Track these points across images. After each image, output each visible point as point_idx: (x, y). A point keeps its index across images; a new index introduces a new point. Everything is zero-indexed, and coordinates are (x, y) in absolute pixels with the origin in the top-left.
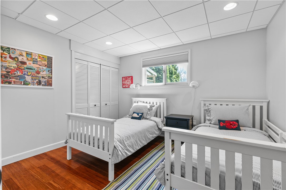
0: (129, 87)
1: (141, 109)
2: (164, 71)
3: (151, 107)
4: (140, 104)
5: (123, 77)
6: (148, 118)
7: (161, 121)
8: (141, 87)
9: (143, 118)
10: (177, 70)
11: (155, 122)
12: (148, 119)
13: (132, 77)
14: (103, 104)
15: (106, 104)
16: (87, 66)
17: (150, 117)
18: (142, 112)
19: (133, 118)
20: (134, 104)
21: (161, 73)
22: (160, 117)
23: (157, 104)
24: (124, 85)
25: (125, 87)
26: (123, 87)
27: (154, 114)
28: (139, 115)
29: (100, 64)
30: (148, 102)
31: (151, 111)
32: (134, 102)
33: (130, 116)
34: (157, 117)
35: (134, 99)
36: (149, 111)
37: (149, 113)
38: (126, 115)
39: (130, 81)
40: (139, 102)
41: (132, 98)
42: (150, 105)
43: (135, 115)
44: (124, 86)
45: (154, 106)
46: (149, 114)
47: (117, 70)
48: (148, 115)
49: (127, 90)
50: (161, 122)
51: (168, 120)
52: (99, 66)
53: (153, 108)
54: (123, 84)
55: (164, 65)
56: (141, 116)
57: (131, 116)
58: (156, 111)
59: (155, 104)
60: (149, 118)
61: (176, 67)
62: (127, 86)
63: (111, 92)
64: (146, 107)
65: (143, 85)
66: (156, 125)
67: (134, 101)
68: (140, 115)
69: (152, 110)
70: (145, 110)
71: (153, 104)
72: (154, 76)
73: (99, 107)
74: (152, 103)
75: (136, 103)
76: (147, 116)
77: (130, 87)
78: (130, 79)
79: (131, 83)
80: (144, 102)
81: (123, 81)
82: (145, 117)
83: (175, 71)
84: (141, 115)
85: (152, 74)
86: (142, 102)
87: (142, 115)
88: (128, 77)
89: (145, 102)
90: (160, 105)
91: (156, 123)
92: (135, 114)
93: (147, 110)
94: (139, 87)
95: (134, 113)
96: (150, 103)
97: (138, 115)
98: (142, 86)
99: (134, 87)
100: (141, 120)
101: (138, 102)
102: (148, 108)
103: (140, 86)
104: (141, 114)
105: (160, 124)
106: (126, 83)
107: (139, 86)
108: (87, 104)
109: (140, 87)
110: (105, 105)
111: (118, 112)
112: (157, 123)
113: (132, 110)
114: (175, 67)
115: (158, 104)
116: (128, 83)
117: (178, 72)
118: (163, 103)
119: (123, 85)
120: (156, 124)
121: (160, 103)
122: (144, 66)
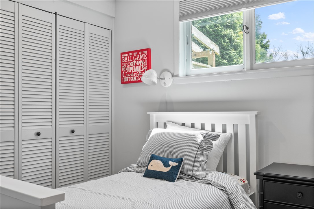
0: (140, 81)
1: (175, 144)
2: (247, 28)
3: (209, 139)
4: (172, 129)
5: (122, 54)
6: (197, 174)
7: (243, 186)
8: (175, 78)
9: (182, 176)
10: (266, 48)
11: (224, 190)
12: (197, 179)
13: (149, 50)
14: (63, 129)
15: (73, 132)
16: (13, 15)
17: (204, 172)
18: (177, 156)
19: (150, 174)
20: (155, 131)
21: (227, 54)
22: (237, 173)
23: (224, 131)
24: (125, 75)
25: (129, 82)
26: (123, 83)
27: (215, 162)
28: (169, 166)
29: (55, 13)
30: (198, 125)
31: (207, 152)
32: (154, 125)
33: (140, 167)
34: (225, 171)
35: (155, 116)
36: (202, 154)
37: (200, 158)
38: (128, 165)
39: (142, 62)
40: (168, 126)
41: (148, 113)
42: (205, 132)
43: (157, 166)
44: (126, 79)
45: (216, 137)
46: (200, 162)
47: (107, 33)
48: (199, 165)
49: (133, 89)
50: (241, 190)
51: (267, 183)
52: (50, 18)
53: (214, 142)
54: (122, 72)
55: (247, 7)
56: (175, 169)
57: (144, 169)
58: (222, 151)
59: (219, 130)
60: (202, 175)
61: (264, 42)
62: (134, 79)
63: (88, 96)
64: (192, 138)
65: (181, 72)
66: (227, 201)
67: (155, 121)
68: (172, 164)
69: (210, 148)
70: (188, 149)
71: (213, 130)
72: (211, 52)
73: (50, 140)
74: (208, 128)
75: (160, 128)
76: (196, 168)
77: (143, 79)
78: (142, 57)
79: (146, 68)
80: (183, 125)
81: (122, 65)
82: (188, 171)
83: (263, 50)
84: (175, 164)
85: (205, 48)
86: (178, 124)
87: (178, 167)
88: (138, 51)
89: (189, 123)
90: (236, 135)
91: (227, 194)
92: (154, 161)
93: (194, 148)
94: (169, 81)
95: (153, 157)
96: (203, 128)
97: (166, 165)
98: (177, 76)
99: (155, 80)
100: (173, 181)
101: (165, 126)
102: (199, 141)
103: (173, 76)
104: (176, 161)
105: (240, 197)
106: (132, 69)
107: (168, 75)
108: (12, 129)
109: (172, 79)
110: (69, 134)
111: (109, 154)
112: (230, 192)
113: (146, 150)
114: (262, 41)
115: (230, 131)
116: (137, 69)
117: (268, 55)
118: (247, 126)
119: (122, 77)
120: (225, 197)
121: (236, 126)
122: (182, 17)
